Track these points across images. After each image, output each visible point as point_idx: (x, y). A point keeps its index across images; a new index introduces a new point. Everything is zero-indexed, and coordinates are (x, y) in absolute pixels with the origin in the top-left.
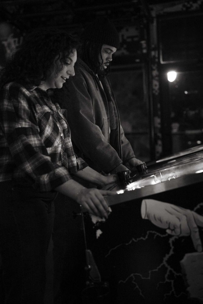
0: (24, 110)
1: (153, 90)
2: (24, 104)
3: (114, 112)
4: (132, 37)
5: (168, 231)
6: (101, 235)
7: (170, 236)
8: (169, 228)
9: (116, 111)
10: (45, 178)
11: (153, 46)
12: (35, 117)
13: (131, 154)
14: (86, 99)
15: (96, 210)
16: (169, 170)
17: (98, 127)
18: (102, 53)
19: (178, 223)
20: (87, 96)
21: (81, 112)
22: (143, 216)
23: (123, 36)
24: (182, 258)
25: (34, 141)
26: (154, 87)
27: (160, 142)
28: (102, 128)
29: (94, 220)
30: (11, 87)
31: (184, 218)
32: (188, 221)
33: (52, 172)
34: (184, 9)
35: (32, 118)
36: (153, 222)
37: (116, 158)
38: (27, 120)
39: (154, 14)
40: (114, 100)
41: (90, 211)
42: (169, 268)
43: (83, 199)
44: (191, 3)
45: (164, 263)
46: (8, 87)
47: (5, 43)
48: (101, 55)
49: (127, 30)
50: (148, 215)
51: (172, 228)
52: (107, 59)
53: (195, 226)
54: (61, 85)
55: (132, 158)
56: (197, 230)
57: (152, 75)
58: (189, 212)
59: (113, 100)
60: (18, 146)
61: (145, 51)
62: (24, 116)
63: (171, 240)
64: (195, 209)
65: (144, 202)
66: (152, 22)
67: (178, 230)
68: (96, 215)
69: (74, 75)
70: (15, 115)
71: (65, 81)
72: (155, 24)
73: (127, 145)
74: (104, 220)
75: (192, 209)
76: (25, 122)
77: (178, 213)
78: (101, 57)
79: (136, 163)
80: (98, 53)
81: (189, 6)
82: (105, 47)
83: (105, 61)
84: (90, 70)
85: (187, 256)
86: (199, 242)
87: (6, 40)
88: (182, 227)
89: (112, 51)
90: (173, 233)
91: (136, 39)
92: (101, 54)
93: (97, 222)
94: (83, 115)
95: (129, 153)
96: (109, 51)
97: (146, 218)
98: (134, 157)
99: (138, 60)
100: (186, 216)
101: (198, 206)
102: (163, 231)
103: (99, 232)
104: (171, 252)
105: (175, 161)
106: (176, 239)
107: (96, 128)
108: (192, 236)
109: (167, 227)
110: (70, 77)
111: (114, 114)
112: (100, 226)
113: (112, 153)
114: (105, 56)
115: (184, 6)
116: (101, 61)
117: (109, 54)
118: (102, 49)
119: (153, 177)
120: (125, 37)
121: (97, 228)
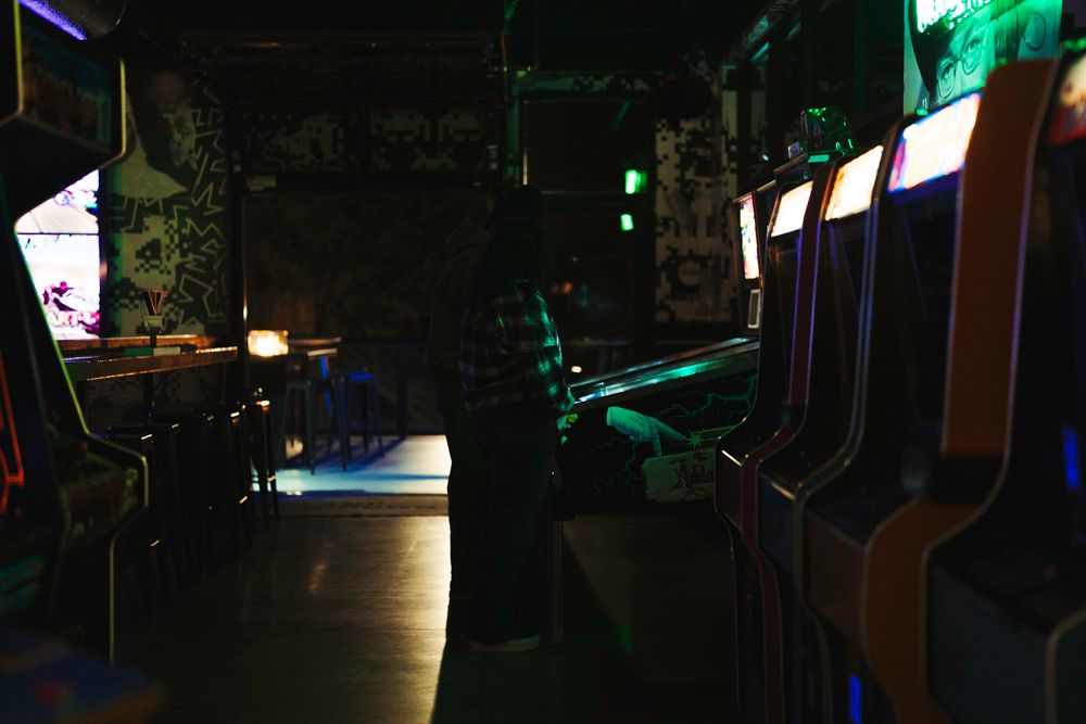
4: (466, 133)
5: (631, 438)
7: (633, 442)
8: (632, 434)
11: (510, 156)
19: (641, 429)
22: (608, 423)
23: (446, 128)
24: (643, 463)
31: (647, 425)
32: (651, 428)
34: (577, 88)
36: (618, 428)
42: (631, 473)
44: (591, 78)
45: (626, 468)
47: (171, 118)
49: (456, 117)
50: (613, 422)
51: (635, 434)
53: (656, 432)
56: (658, 435)
58: (651, 419)
61: (494, 166)
63: (633, 446)
64: (657, 416)
65: (609, 409)
66: (512, 107)
67: (641, 437)
72: (516, 109)
75: (653, 416)
77: (641, 420)
81: (586, 82)
85: (648, 461)
86: (659, 447)
87: (173, 111)
88: (645, 434)
90: (636, 439)
91: (474, 138)
97: (611, 425)
99: (477, 184)
100: (648, 422)
101: (660, 414)
102: (627, 437)
103: (564, 439)
104: (633, 458)
106: (638, 445)
108: (653, 442)
115: (577, 82)
120: (451, 132)
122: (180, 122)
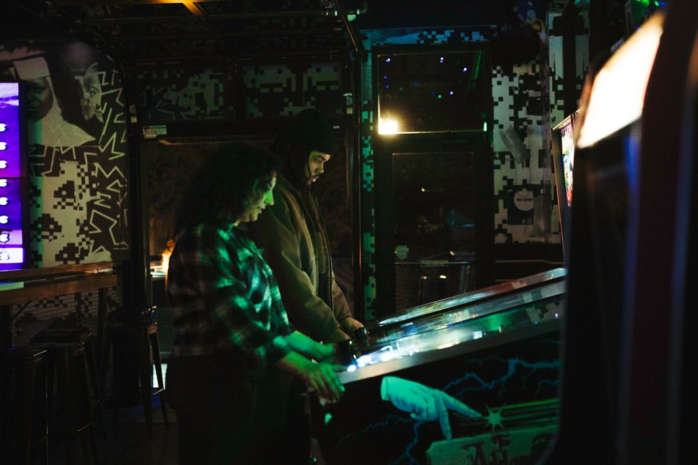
0: (224, 261)
1: (364, 182)
2: (224, 254)
3: (322, 247)
4: (328, 84)
5: (413, 415)
6: (330, 420)
7: (415, 421)
8: (414, 412)
9: (326, 247)
10: (261, 351)
11: (365, 103)
12: (238, 268)
13: (345, 311)
14: (289, 233)
15: (325, 390)
16: (409, 341)
17: (305, 274)
18: (310, 162)
19: (424, 405)
20: (290, 229)
21: (283, 253)
22: (384, 396)
23: (310, 80)
24: (428, 447)
25: (241, 302)
26: (365, 178)
27: (372, 280)
28: (310, 274)
29: (323, 402)
30: (203, 233)
31: (432, 400)
32: (437, 405)
33: (269, 344)
34: (422, 41)
35: (235, 272)
36: (395, 404)
37: (332, 320)
38: (231, 276)
39: (367, 45)
40: (323, 229)
41: (319, 391)
42: (413, 460)
43: (311, 375)
44: (434, 33)
45: (407, 453)
46: (199, 231)
48: (309, 167)
49: (318, 70)
50: (389, 396)
51: (417, 411)
52: (316, 170)
53: (444, 408)
54: (256, 218)
55: (347, 317)
56: (446, 413)
57: (362, 156)
59: (321, 229)
60: (221, 312)
61: (350, 111)
62: (226, 271)
63: (416, 426)
64: (445, 388)
65: (384, 380)
66: (366, 60)
67: (424, 414)
68: (324, 396)
69: (272, 203)
70: (215, 270)
71: (260, 212)
72: (370, 62)
73: (341, 295)
74: (335, 401)
75: (441, 389)
76: (228, 278)
77: (425, 394)
78: (309, 169)
79: (354, 327)
80: (304, 161)
81: (430, 37)
82: (314, 154)
83: (313, 174)
84: (293, 188)
85: (434, 445)
86: (448, 428)
88: (429, 411)
89: (324, 159)
90: (419, 418)
91: (333, 88)
92: (308, 164)
93: (327, 404)
94: (286, 257)
95: (343, 309)
96: (321, 159)
97: (387, 399)
98: (349, 316)
100: (434, 396)
101: (449, 386)
102: (406, 415)
103: (328, 417)
104: (416, 441)
105: (411, 323)
106: (421, 425)
107: (304, 277)
108: (441, 421)
109: (412, 409)
110: (266, 207)
111: (323, 251)
112: (329, 408)
113: (326, 313)
114: (314, 166)
115: (421, 36)
116: (308, 174)
117: (320, 162)
118: (311, 157)
119: (388, 349)
120: (314, 84)
121: (326, 412)
122: (89, 83)
